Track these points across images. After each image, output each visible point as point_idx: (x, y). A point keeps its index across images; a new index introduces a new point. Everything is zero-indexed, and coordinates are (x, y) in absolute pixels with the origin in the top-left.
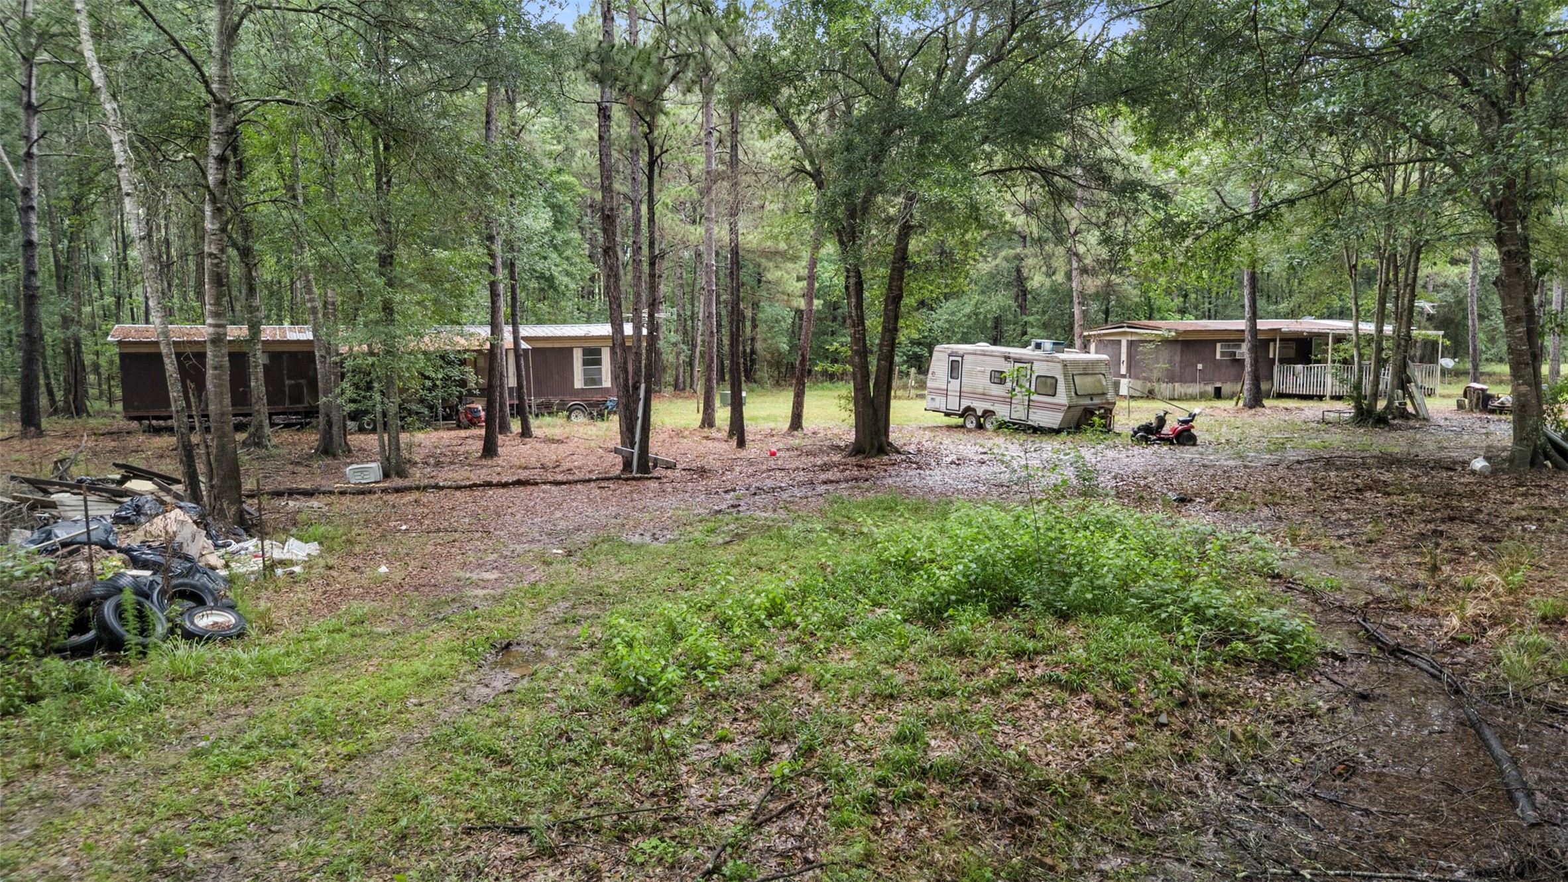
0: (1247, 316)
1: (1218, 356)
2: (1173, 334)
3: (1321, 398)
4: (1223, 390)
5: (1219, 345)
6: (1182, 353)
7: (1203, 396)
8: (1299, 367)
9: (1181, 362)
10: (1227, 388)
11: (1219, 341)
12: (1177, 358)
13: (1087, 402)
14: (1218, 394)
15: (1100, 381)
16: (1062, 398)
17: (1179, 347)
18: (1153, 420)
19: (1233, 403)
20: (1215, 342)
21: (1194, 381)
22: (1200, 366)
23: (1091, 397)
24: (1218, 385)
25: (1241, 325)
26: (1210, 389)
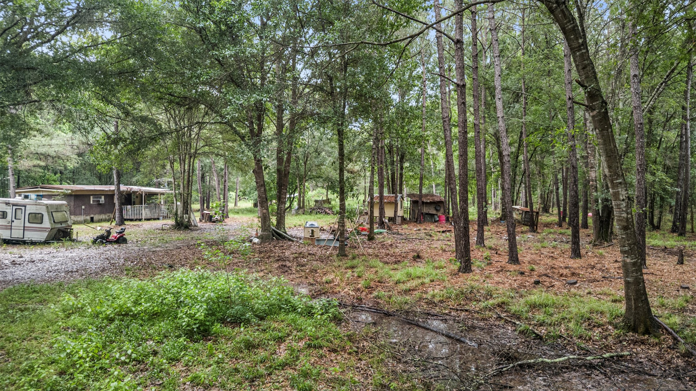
0: (116, 183)
1: (91, 203)
2: (70, 191)
3: (140, 220)
4: (94, 218)
5: (91, 197)
6: (74, 201)
7: (85, 222)
8: (129, 207)
9: (74, 205)
10: (96, 217)
11: (92, 195)
12: (72, 203)
13: (59, 226)
14: (92, 220)
15: (64, 215)
16: (47, 223)
17: (73, 198)
18: (103, 232)
19: (109, 223)
20: (90, 195)
21: (81, 214)
22: (83, 207)
23: (61, 223)
24: (92, 216)
25: (113, 188)
26: (88, 218)
